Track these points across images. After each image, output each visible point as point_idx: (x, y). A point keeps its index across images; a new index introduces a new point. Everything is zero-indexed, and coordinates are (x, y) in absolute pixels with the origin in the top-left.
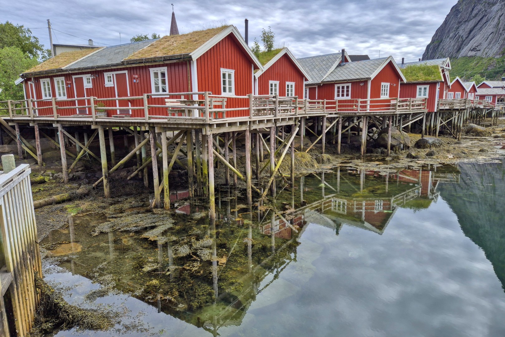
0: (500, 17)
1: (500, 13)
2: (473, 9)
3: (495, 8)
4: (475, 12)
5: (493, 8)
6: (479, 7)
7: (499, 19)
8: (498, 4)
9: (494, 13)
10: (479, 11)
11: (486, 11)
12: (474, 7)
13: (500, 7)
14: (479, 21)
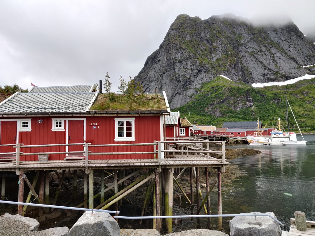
0: (156, 89)
1: (155, 87)
2: (142, 83)
3: (153, 84)
4: (143, 85)
5: (152, 83)
6: (145, 82)
7: (155, 90)
8: (154, 82)
9: (152, 87)
10: (145, 85)
11: (148, 85)
12: (143, 82)
13: (155, 84)
14: (146, 90)
